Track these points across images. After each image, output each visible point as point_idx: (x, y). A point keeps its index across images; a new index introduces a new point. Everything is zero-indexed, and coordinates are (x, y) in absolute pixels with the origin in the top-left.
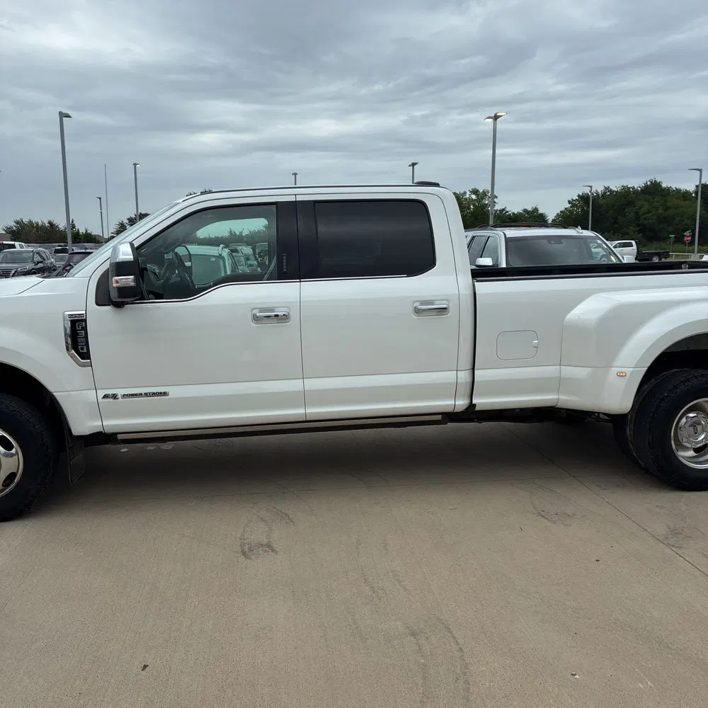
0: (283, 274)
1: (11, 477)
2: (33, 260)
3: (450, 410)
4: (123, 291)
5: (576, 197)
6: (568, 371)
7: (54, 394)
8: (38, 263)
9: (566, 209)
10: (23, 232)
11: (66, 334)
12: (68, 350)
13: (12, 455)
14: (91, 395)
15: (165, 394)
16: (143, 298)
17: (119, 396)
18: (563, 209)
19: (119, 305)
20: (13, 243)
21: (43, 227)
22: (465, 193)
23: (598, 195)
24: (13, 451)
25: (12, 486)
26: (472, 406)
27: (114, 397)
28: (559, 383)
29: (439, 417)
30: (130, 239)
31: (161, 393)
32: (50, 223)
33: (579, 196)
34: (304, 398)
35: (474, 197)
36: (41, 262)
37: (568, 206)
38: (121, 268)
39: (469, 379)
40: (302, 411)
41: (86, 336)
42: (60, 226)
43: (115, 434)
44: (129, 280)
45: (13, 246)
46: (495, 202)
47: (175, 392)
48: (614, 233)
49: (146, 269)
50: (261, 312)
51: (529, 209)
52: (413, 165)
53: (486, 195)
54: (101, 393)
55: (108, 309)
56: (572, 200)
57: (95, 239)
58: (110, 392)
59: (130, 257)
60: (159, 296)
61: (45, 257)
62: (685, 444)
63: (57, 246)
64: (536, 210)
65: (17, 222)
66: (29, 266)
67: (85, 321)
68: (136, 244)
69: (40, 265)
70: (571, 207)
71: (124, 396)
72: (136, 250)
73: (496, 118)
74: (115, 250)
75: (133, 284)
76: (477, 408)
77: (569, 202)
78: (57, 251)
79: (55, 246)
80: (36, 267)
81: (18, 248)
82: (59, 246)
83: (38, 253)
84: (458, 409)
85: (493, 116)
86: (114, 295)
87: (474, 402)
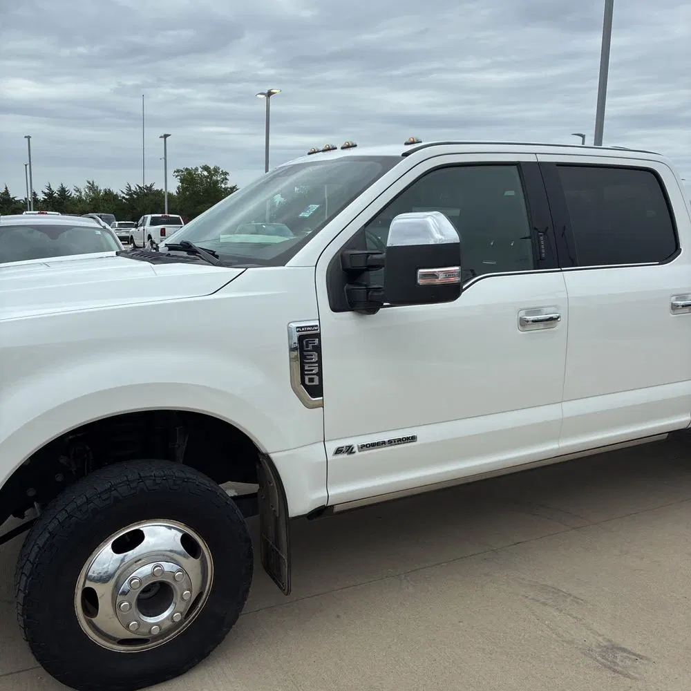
1: (197, 601)
7: (272, 455)
12: (292, 384)
14: (318, 451)
15: (413, 439)
17: (356, 449)
22: (197, 169)
24: (200, 559)
25: (194, 614)
27: (350, 450)
29: (665, 436)
31: (408, 438)
34: (561, 428)
35: (206, 173)
41: (318, 363)
46: (226, 179)
47: (424, 435)
50: (528, 314)
52: (166, 136)
53: (217, 172)
54: (332, 446)
55: (347, 315)
58: (345, 443)
67: (318, 336)
71: (363, 447)
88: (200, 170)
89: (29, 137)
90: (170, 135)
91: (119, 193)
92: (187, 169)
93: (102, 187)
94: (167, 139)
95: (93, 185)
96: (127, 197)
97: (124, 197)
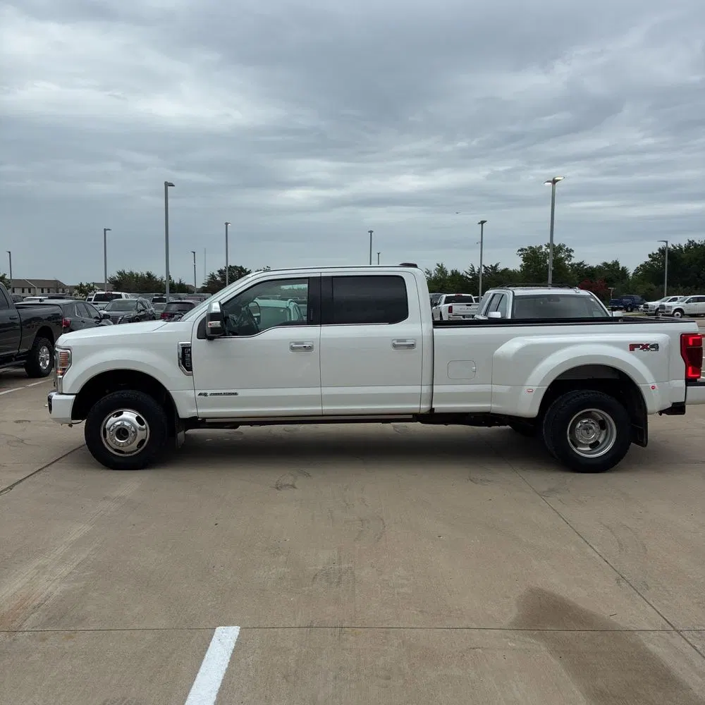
0: (311, 322)
1: (142, 442)
2: (136, 309)
3: (417, 411)
4: (214, 330)
5: (656, 251)
6: (497, 388)
7: (170, 392)
8: (141, 311)
9: (646, 262)
10: (125, 282)
11: (179, 357)
12: (179, 365)
13: (143, 430)
14: (191, 393)
15: (236, 394)
16: (225, 335)
17: (208, 394)
18: (643, 263)
19: (211, 339)
20: (120, 293)
21: (142, 277)
22: (541, 247)
23: (681, 249)
24: (144, 427)
25: (142, 448)
26: (432, 409)
27: (205, 395)
28: (491, 396)
29: (411, 417)
30: (219, 299)
31: (233, 393)
32: (148, 274)
33: (660, 250)
34: (321, 400)
35: (550, 251)
36: (143, 310)
37: (649, 259)
38: (213, 316)
39: (430, 391)
40: (320, 408)
41: (191, 358)
42: (157, 277)
43: (204, 419)
44: (217, 323)
45: (120, 296)
46: (571, 256)
47: (241, 393)
48: (696, 288)
49: (228, 318)
50: (296, 344)
51: (610, 262)
52: (482, 222)
53: (562, 249)
54: (198, 392)
55: (203, 341)
56: (653, 254)
57: (188, 289)
58: (203, 392)
59: (219, 310)
60: (235, 334)
61: (146, 306)
62: (581, 441)
63: (155, 296)
64: (616, 263)
65: (120, 273)
66: (133, 314)
67: (190, 348)
68: (222, 302)
69: (142, 313)
70: (652, 261)
71: (211, 394)
72: (222, 306)
73: (554, 182)
74: (210, 306)
75: (219, 326)
76: (435, 411)
77: (650, 256)
78: (154, 301)
79: (152, 296)
80: (139, 314)
81: (124, 298)
82: (156, 296)
83: (141, 303)
84: (422, 411)
85: (552, 180)
86: (208, 332)
87: (433, 406)
88: (544, 247)
89: (371, 232)
90: (485, 222)
91: (465, 274)
92: (531, 248)
93: (449, 269)
94: (484, 224)
95: (442, 267)
96: (471, 277)
97: (467, 277)
